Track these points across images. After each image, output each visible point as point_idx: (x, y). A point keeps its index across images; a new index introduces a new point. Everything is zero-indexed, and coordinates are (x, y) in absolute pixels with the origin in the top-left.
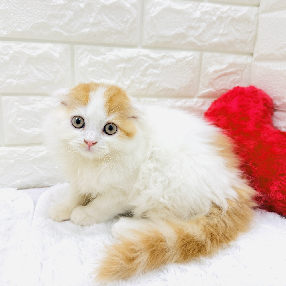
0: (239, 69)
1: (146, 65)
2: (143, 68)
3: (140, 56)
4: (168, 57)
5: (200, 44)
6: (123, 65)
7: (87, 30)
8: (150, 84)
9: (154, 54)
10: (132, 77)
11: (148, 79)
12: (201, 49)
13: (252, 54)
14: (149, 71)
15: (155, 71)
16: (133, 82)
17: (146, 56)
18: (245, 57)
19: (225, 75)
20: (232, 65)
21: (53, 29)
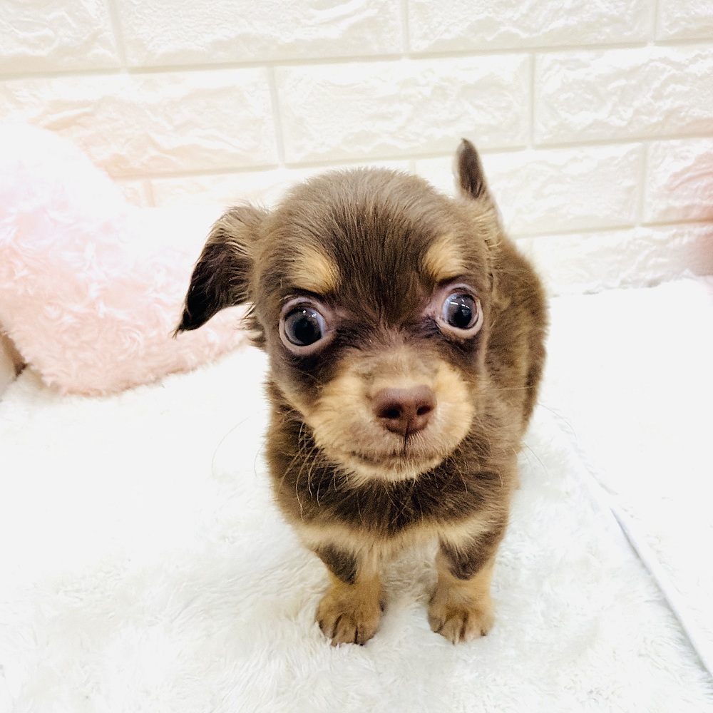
1: (663, 77)
2: (656, 84)
3: (652, 61)
4: (705, 58)
6: (622, 82)
7: (559, 24)
8: (670, 113)
9: (678, 54)
10: (637, 104)
11: (667, 104)
14: (669, 89)
15: (679, 88)
16: (637, 112)
17: (664, 60)
21: (503, 29)
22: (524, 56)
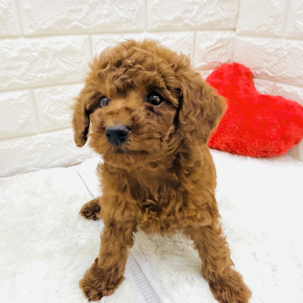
0: (225, 43)
4: (169, 39)
5: (193, 25)
7: (101, 22)
12: (194, 29)
13: (235, 29)
18: (229, 32)
19: (214, 49)
20: (219, 41)
21: (73, 23)
22: (86, 36)
